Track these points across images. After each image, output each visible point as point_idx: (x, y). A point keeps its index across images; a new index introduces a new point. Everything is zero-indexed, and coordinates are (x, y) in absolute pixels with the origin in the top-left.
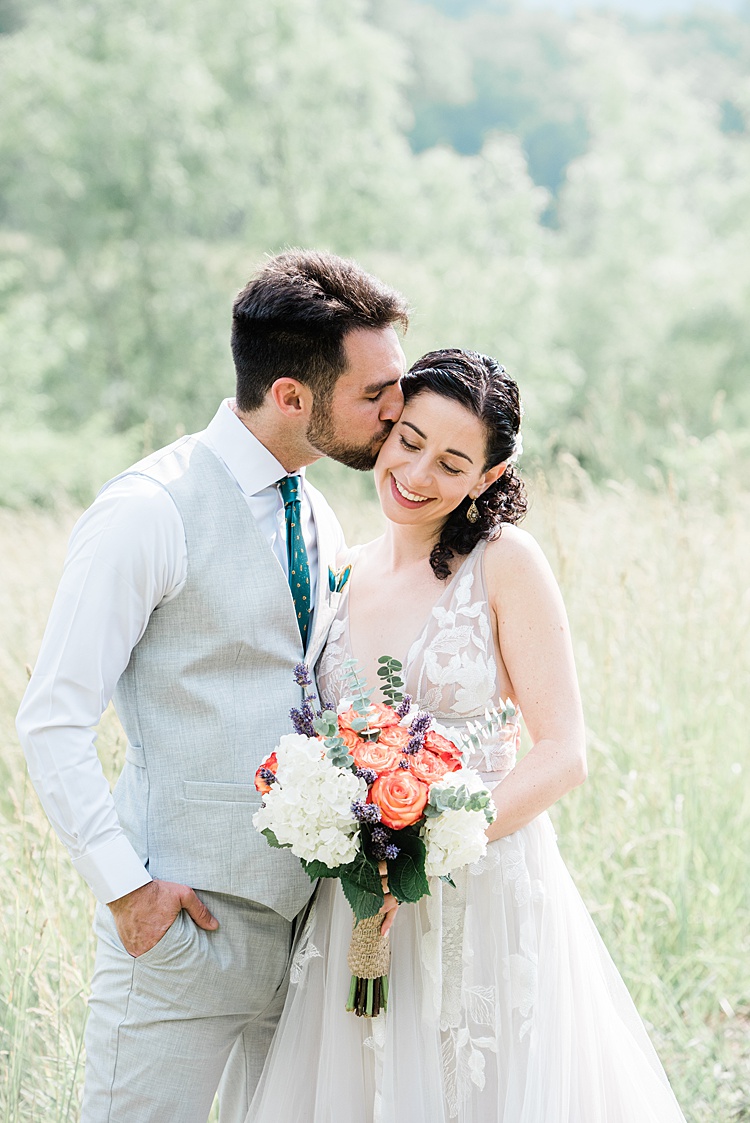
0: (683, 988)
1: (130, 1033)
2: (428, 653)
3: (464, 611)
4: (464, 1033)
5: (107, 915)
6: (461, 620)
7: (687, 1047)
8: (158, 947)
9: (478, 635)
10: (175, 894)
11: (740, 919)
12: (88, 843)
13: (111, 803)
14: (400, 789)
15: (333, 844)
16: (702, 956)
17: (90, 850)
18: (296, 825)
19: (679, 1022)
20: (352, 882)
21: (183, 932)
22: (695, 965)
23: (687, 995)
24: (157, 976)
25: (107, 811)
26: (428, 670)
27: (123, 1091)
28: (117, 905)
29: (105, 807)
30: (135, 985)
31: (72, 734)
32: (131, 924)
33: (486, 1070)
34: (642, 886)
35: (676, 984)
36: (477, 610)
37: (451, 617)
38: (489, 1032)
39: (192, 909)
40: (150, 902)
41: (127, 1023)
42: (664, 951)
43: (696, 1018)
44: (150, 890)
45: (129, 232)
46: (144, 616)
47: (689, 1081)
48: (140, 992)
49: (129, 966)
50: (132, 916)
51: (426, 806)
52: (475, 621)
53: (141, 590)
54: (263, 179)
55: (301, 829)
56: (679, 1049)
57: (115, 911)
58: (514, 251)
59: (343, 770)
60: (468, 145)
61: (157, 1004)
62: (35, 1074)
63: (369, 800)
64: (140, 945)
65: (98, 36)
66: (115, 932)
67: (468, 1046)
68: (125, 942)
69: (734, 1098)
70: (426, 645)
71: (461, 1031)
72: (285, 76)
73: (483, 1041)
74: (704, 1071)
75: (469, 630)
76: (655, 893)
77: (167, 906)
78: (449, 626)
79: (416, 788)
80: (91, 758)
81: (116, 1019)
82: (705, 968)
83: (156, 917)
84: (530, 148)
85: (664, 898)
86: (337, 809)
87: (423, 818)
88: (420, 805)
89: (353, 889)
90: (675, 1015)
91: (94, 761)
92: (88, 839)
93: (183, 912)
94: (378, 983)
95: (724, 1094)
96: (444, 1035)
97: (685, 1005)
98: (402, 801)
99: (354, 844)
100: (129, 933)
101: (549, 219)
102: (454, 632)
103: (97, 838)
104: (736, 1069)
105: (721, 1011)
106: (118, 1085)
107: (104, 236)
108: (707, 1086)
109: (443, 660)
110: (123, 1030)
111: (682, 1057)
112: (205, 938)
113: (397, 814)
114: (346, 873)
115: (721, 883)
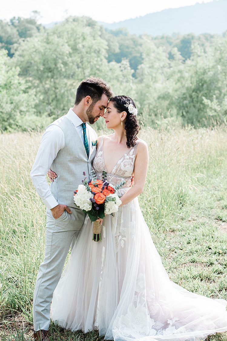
0: (159, 226)
1: (55, 234)
2: (122, 163)
3: (131, 156)
4: (120, 237)
5: (50, 211)
6: (130, 158)
7: (160, 237)
8: (61, 217)
9: (132, 162)
10: (63, 207)
11: (170, 213)
12: (46, 198)
13: (50, 190)
14: (100, 196)
15: (86, 206)
16: (163, 220)
17: (46, 199)
18: (79, 202)
19: (158, 232)
20: (91, 214)
21: (66, 214)
22: (161, 222)
23: (160, 227)
24: (60, 222)
25: (49, 191)
26: (121, 167)
27: (54, 245)
28: (52, 210)
29: (49, 190)
30: (56, 224)
31: (42, 177)
32: (55, 213)
33: (124, 244)
34: (152, 206)
35: (158, 225)
36: (133, 157)
37: (128, 157)
38: (125, 237)
39: (67, 209)
40: (59, 209)
41: (54, 232)
42: (155, 219)
43: (162, 232)
44: (59, 206)
45: (52, 77)
46: (56, 153)
47: (160, 244)
48: (57, 226)
49: (54, 221)
50: (55, 211)
51: (105, 200)
52: (132, 159)
53: (55, 148)
54: (78, 67)
55: (80, 203)
56: (158, 238)
57: (52, 211)
58: (127, 82)
59: (89, 192)
60: (119, 61)
61: (61, 228)
62: (33, 241)
63: (94, 198)
64: (57, 217)
65: (47, 39)
66: (51, 214)
67: (121, 240)
68: (54, 216)
69: (168, 247)
70: (122, 161)
71: (120, 236)
72: (84, 46)
73: (124, 238)
74: (163, 242)
75: (131, 160)
76: (154, 207)
77: (62, 209)
78: (127, 159)
79: (103, 196)
80: (45, 181)
81: (52, 231)
82: (164, 222)
83: (60, 211)
84: (130, 62)
85: (156, 208)
86: (87, 200)
87: (104, 202)
88: (104, 200)
89: (90, 216)
90: (157, 231)
91: (46, 181)
92: (46, 197)
93: (65, 210)
94: (98, 235)
95: (167, 246)
96: (116, 237)
97: (159, 229)
98: (100, 199)
99: (91, 207)
100: (55, 215)
101: (134, 75)
102: (128, 160)
103: (48, 197)
104: (169, 241)
105: (166, 230)
106: (53, 244)
107: (48, 77)
108: (163, 245)
109: (125, 166)
110: (53, 233)
111: (159, 239)
112: (69, 215)
113: (99, 201)
114: (89, 212)
115: (167, 206)
